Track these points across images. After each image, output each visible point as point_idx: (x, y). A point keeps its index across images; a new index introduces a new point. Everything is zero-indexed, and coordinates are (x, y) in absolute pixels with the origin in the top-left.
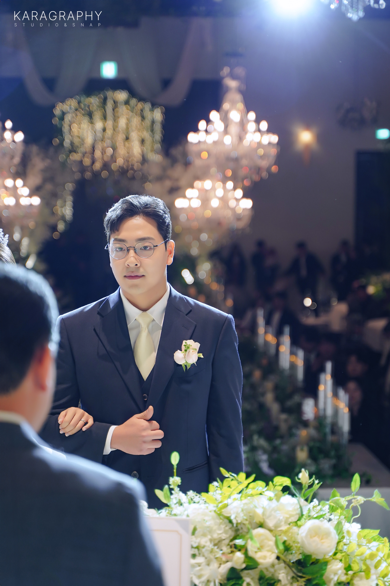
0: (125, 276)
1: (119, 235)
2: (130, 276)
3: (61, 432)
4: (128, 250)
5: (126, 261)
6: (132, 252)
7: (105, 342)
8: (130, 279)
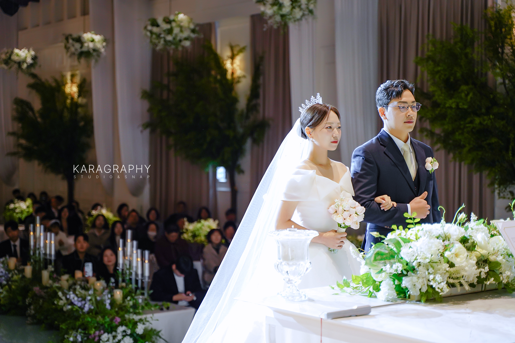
0: (404, 122)
1: (401, 99)
2: (409, 122)
3: (382, 209)
4: (408, 107)
5: (407, 113)
6: (409, 108)
7: (393, 159)
8: (409, 123)
